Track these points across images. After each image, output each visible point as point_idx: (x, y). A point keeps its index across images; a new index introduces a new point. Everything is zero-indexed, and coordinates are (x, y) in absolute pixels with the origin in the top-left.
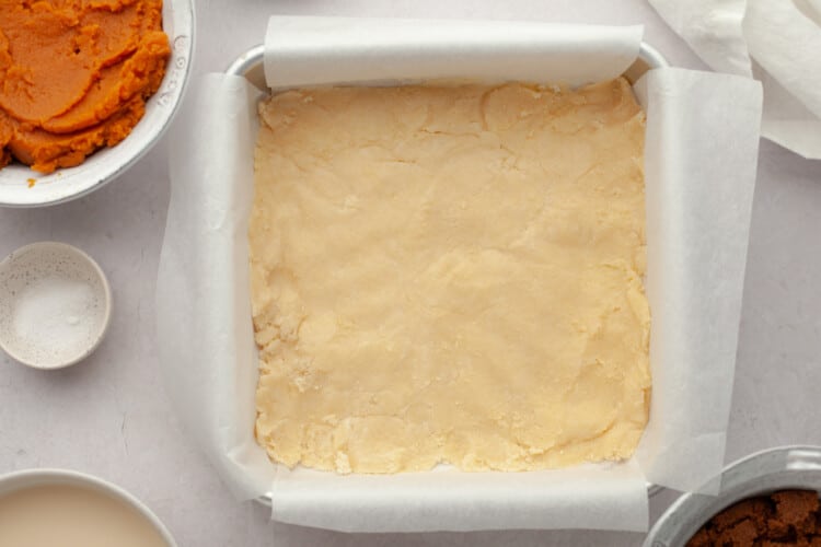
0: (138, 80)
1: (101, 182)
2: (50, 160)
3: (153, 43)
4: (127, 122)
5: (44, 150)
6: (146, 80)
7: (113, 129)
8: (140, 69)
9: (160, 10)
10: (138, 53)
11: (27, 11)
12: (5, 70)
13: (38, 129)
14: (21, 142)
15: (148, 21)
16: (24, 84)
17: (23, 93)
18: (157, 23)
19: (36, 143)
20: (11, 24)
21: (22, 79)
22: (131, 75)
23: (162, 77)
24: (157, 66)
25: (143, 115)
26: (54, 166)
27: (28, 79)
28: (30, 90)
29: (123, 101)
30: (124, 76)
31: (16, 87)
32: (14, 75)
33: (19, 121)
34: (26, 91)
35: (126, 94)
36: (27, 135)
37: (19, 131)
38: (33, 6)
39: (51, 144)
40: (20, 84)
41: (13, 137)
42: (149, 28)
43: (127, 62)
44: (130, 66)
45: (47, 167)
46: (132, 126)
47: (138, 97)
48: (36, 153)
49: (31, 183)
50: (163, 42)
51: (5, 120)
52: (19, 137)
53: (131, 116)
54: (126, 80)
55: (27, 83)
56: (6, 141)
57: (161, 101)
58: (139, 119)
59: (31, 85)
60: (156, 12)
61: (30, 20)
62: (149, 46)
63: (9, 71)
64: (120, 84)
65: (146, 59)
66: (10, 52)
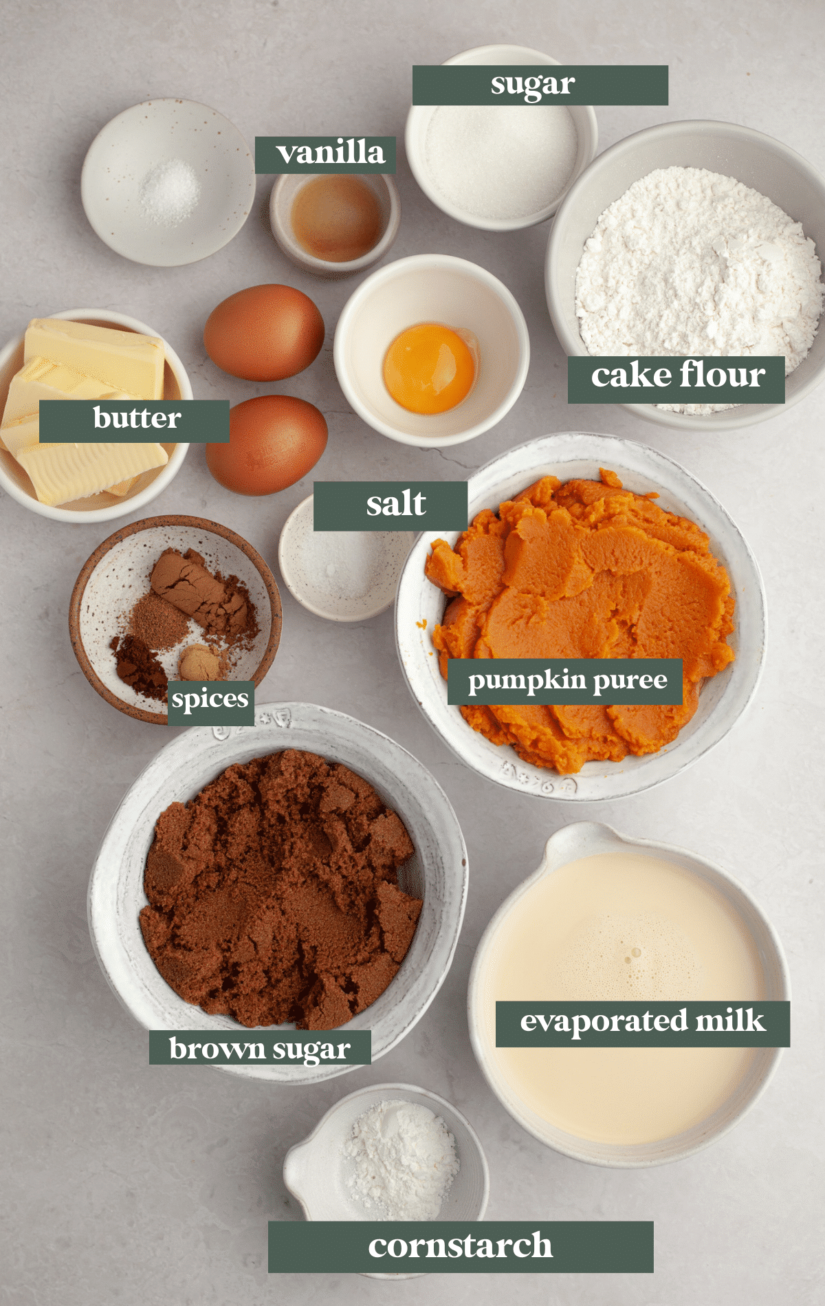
0: (528, 743)
1: (420, 704)
2: (446, 645)
3: (568, 760)
4: (487, 728)
5: (456, 640)
6: (530, 750)
7: (478, 714)
8: (540, 745)
9: (610, 759)
10: (558, 743)
11: (610, 614)
12: (543, 595)
13: (478, 632)
14: (465, 614)
15: (596, 748)
16: (527, 616)
17: (518, 614)
18: (595, 757)
19: (463, 630)
20: (594, 598)
21: (534, 613)
22: (534, 736)
23: (534, 764)
24: (545, 761)
25: (495, 743)
26: (440, 649)
27: (533, 620)
28: (522, 622)
29: (508, 725)
30: (533, 728)
31: (525, 607)
32: (537, 604)
33: (488, 611)
34: (521, 617)
35: (513, 730)
36: (473, 620)
37: (477, 611)
38: (614, 621)
39: (462, 648)
40: (528, 611)
41: (470, 604)
42: (590, 749)
43: (548, 731)
44: (545, 734)
45: (438, 640)
46: (483, 732)
47: (513, 741)
48: (453, 630)
49: (421, 625)
50: (570, 769)
51: (490, 593)
52: (471, 611)
53: (492, 733)
54: (529, 730)
55: (529, 618)
56: (466, 597)
57: (508, 766)
58: (490, 740)
59: (527, 623)
60: (607, 755)
61: (597, 618)
62: (564, 755)
63: (542, 599)
64: (525, 724)
65: (550, 750)
66: (563, 598)
